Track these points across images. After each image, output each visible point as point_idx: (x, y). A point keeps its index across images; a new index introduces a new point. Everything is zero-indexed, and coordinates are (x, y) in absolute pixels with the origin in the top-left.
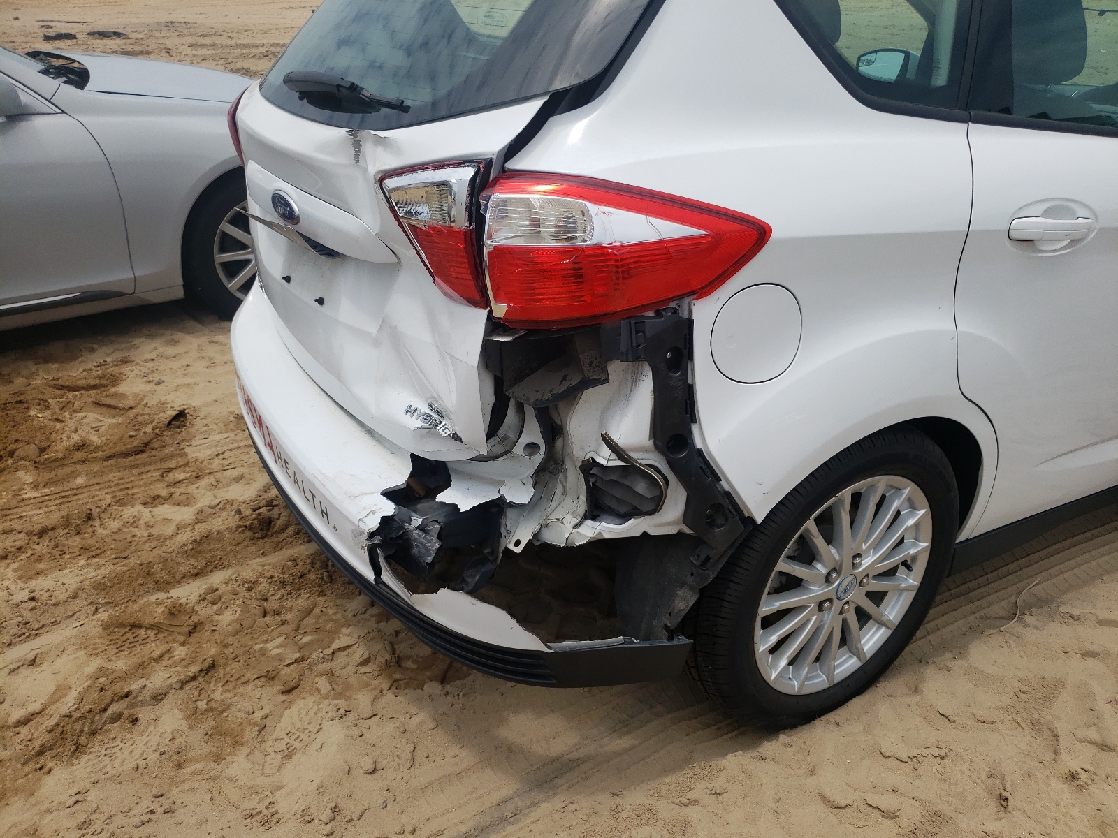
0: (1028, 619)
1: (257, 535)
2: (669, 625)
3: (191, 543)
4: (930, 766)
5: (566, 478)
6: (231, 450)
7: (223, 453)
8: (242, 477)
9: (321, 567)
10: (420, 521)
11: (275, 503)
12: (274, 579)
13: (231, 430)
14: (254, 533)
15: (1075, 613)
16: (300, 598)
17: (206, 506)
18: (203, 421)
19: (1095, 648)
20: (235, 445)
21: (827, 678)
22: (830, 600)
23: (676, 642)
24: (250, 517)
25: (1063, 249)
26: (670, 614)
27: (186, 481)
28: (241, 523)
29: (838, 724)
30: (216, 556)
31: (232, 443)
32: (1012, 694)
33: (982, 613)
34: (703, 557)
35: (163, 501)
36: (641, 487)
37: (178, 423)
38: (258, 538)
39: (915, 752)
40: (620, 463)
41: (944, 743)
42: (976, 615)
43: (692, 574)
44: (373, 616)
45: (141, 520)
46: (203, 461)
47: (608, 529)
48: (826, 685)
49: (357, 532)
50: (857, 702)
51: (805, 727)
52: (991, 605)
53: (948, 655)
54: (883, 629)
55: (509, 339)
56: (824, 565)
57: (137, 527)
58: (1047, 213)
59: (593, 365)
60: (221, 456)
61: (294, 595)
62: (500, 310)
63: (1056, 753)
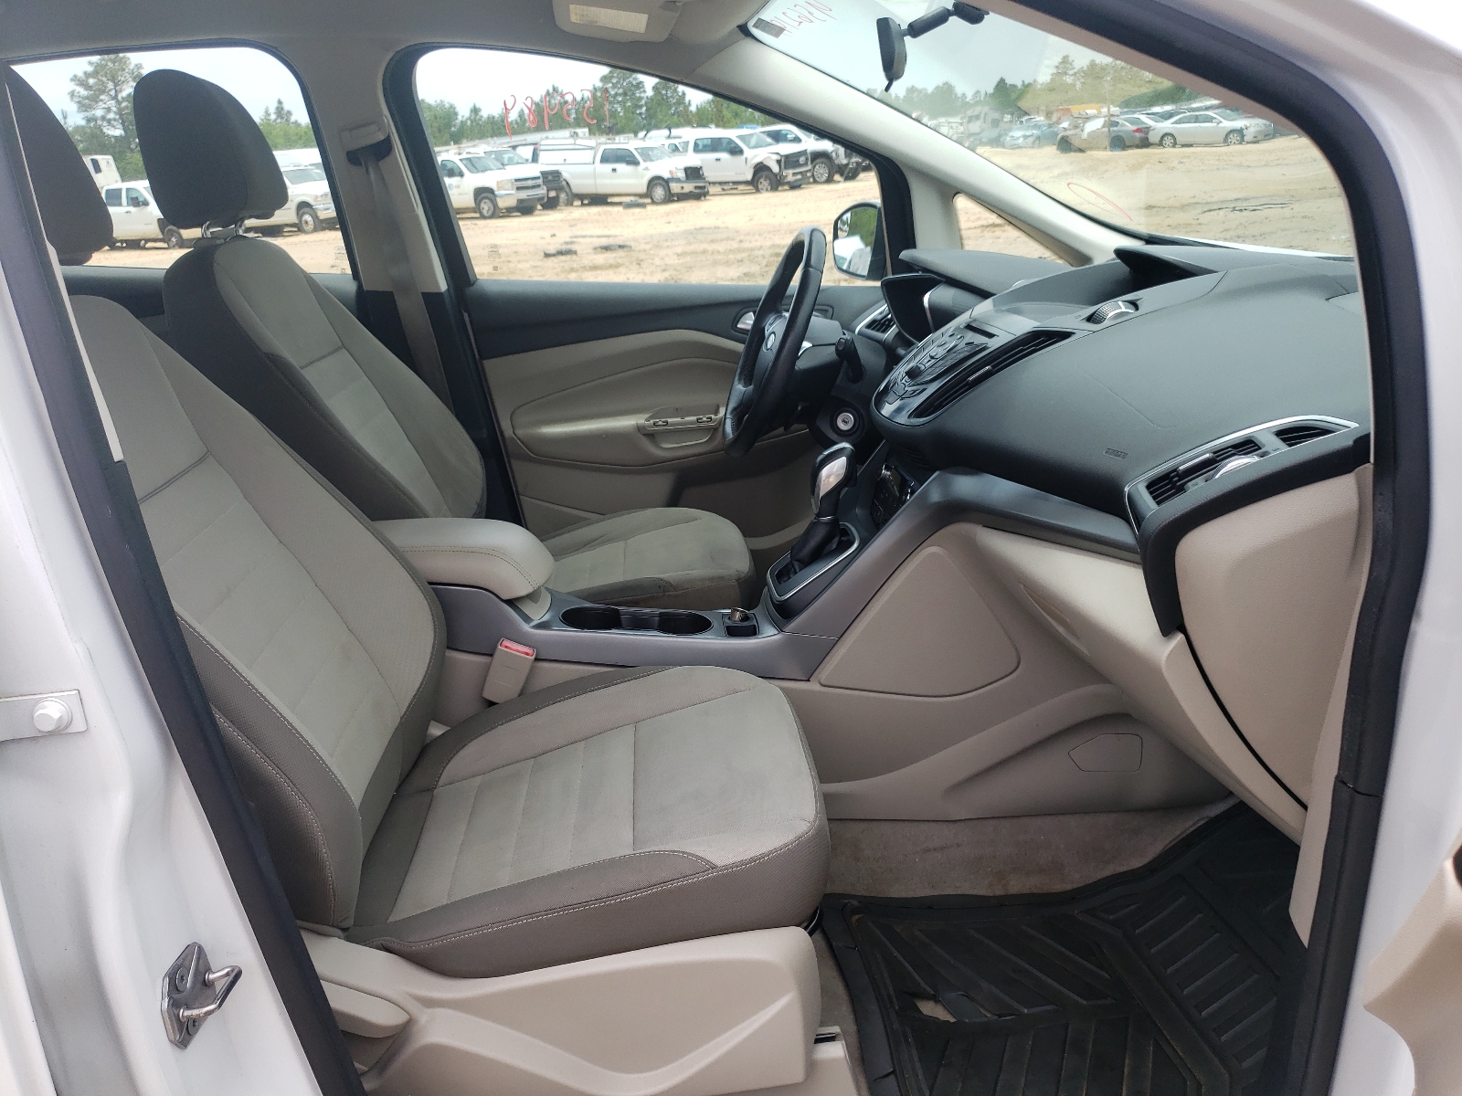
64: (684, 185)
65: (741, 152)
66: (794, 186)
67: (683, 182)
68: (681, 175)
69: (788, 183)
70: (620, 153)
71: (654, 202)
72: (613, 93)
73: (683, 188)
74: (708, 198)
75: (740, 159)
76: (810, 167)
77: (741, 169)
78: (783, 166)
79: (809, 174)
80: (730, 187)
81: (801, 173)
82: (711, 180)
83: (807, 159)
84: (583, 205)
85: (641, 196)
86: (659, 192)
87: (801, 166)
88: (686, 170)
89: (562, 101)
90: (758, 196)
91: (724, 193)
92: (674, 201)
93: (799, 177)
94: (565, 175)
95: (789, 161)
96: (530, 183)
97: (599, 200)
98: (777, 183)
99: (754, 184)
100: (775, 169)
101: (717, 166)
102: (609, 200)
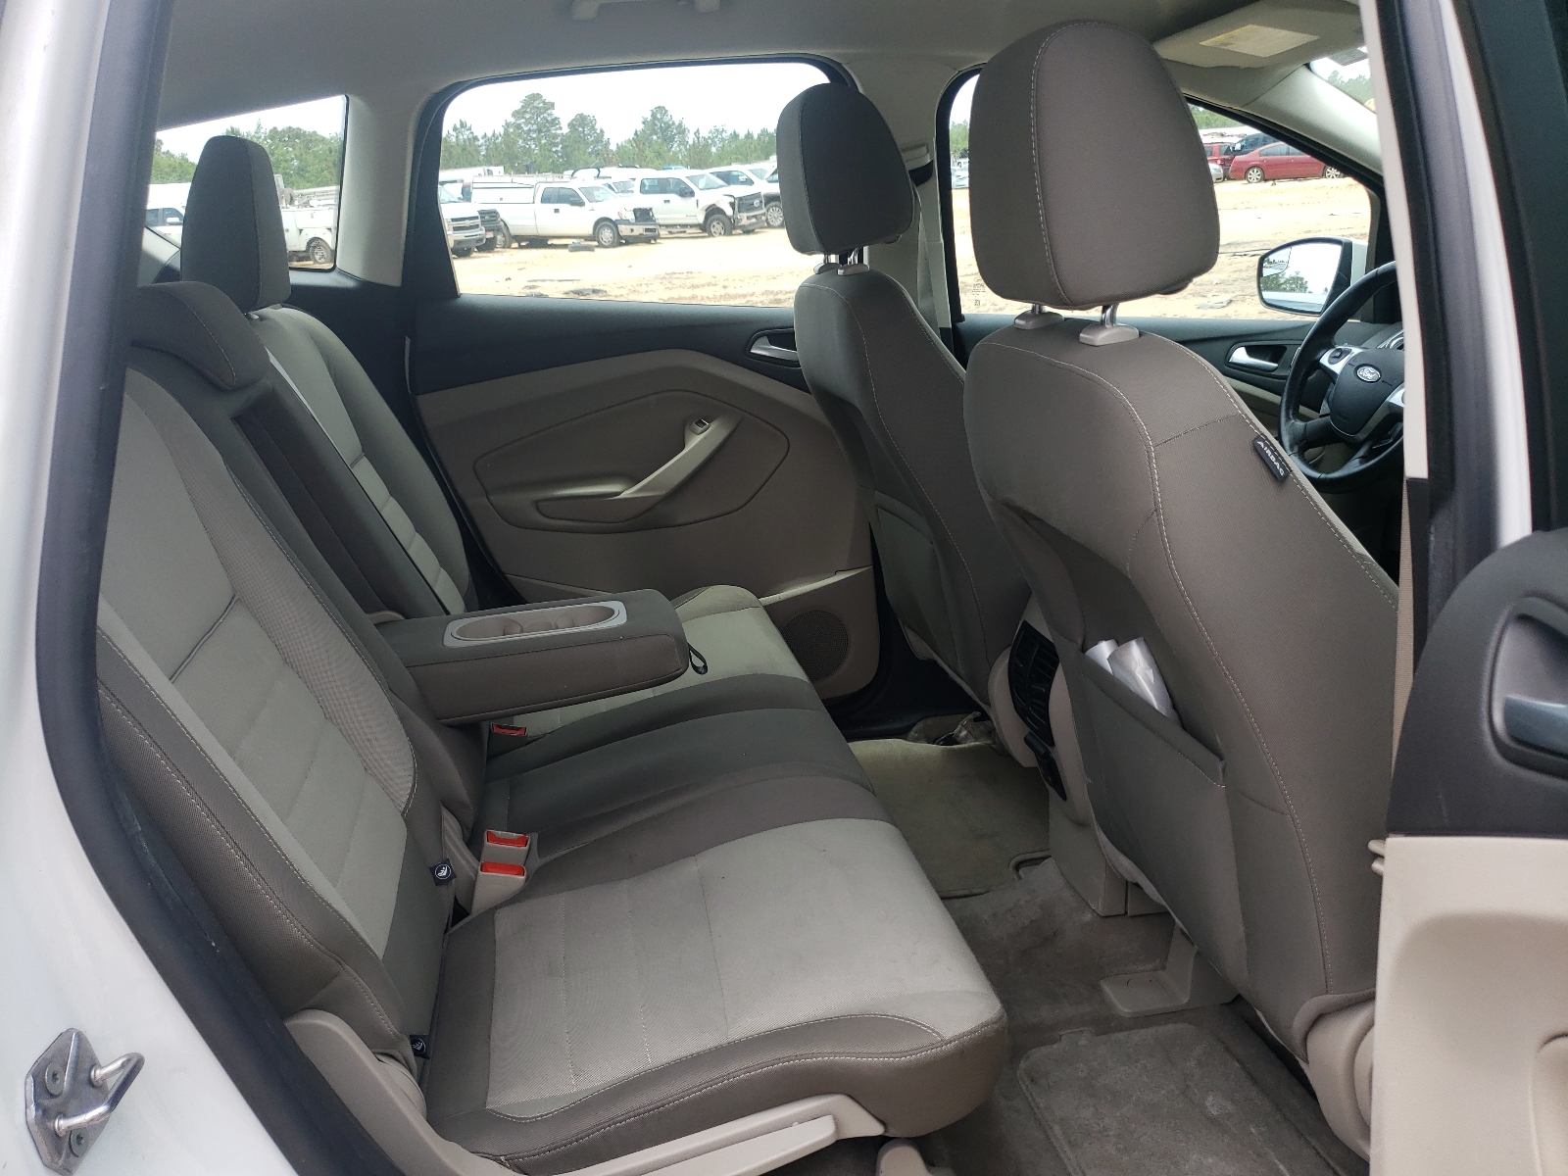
64: (633, 227)
65: (692, 194)
66: (748, 231)
67: (633, 224)
68: (631, 217)
69: (741, 227)
70: (562, 192)
71: (601, 246)
72: (526, 129)
73: (632, 230)
74: (658, 241)
75: (692, 201)
76: (764, 210)
77: (690, 211)
78: (736, 210)
79: (763, 218)
80: (678, 230)
81: (755, 216)
82: (661, 222)
83: (761, 202)
84: (521, 247)
85: (587, 238)
86: (607, 235)
87: (755, 209)
88: (635, 211)
89: (471, 136)
90: (711, 239)
91: (672, 236)
92: (621, 244)
93: (754, 220)
94: (503, 216)
95: (742, 204)
96: (468, 223)
97: (538, 242)
98: (730, 227)
99: (705, 228)
100: (729, 211)
101: (669, 209)
102: (549, 243)
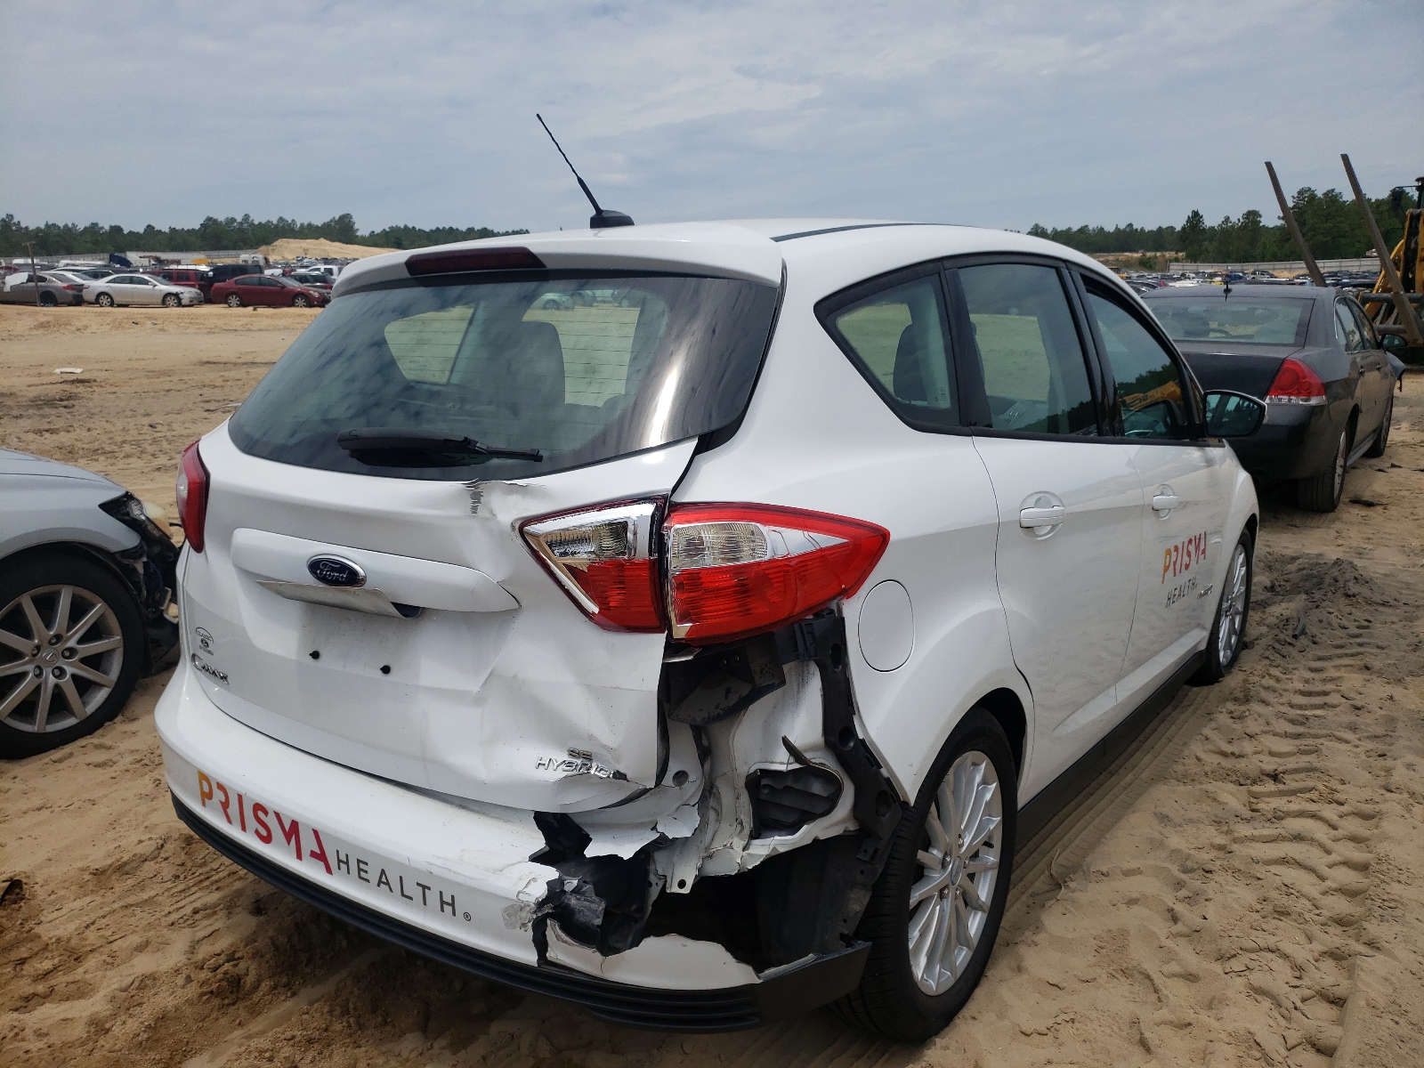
0: (1072, 885)
1: (226, 1001)
2: (847, 932)
3: (145, 1031)
4: (1066, 1031)
5: (720, 803)
6: (104, 917)
7: (93, 923)
8: (148, 943)
9: (342, 1014)
10: (575, 882)
11: (237, 955)
12: (297, 1039)
13: (92, 891)
14: (223, 999)
15: (1104, 870)
16: (334, 1056)
17: (117, 990)
18: (45, 887)
19: (1135, 895)
20: (107, 909)
21: (952, 974)
22: (946, 887)
23: (858, 948)
24: (213, 979)
25: (1048, 533)
26: (845, 921)
27: (61, 968)
28: (204, 990)
29: (974, 1018)
30: (181, 1041)
31: (101, 908)
32: (1094, 953)
33: (1030, 891)
34: (871, 851)
35: (42, 1000)
36: (817, 788)
37: (13, 897)
38: (229, 1005)
39: (1050, 1022)
40: (797, 766)
41: (1067, 1008)
42: (1026, 895)
43: (862, 872)
44: (444, 1048)
45: (27, 1030)
46: (69, 940)
47: (780, 843)
48: (952, 981)
49: (513, 909)
50: (979, 993)
51: (946, 1029)
52: (1032, 883)
53: (1028, 933)
54: (980, 914)
55: (690, 658)
56: (939, 850)
57: (23, 1040)
58: (1037, 504)
59: (764, 672)
60: (92, 927)
61: (327, 1053)
62: (682, 630)
63: (1156, 991)
